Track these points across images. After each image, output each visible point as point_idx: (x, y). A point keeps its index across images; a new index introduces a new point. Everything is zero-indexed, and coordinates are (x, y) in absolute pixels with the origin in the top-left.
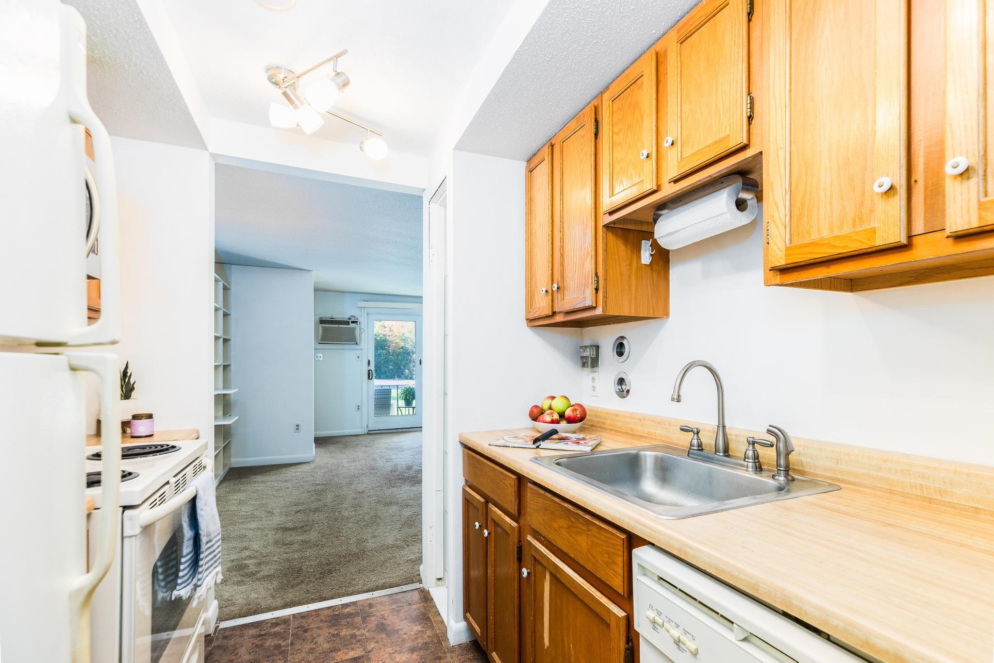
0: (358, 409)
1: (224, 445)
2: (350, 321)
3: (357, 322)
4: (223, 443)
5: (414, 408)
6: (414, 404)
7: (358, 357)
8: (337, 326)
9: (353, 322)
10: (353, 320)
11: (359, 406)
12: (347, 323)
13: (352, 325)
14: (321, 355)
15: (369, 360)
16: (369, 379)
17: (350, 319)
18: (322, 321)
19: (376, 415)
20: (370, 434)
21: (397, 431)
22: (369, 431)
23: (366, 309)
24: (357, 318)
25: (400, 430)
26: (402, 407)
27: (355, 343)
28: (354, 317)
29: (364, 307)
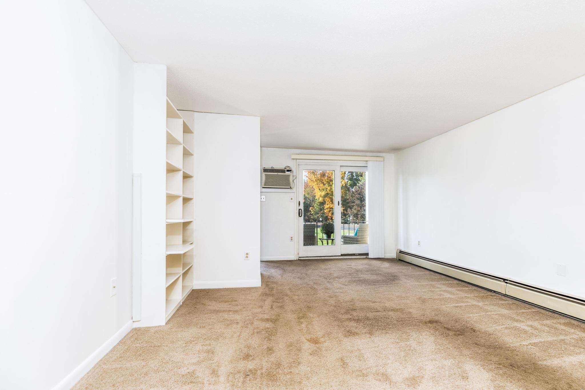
0: (292, 240)
1: (184, 271)
2: (286, 169)
3: (291, 170)
4: (183, 269)
5: (333, 240)
6: (332, 238)
7: (292, 199)
8: (276, 174)
9: (288, 171)
10: (288, 169)
11: (292, 238)
12: (283, 171)
13: (287, 173)
14: (264, 197)
15: (299, 201)
16: (300, 216)
17: (285, 168)
18: (265, 170)
19: (304, 245)
20: (301, 260)
21: (321, 258)
22: (299, 257)
23: (298, 161)
24: (291, 168)
25: (323, 258)
26: (323, 239)
27: (290, 187)
28: (289, 167)
29: (296, 159)
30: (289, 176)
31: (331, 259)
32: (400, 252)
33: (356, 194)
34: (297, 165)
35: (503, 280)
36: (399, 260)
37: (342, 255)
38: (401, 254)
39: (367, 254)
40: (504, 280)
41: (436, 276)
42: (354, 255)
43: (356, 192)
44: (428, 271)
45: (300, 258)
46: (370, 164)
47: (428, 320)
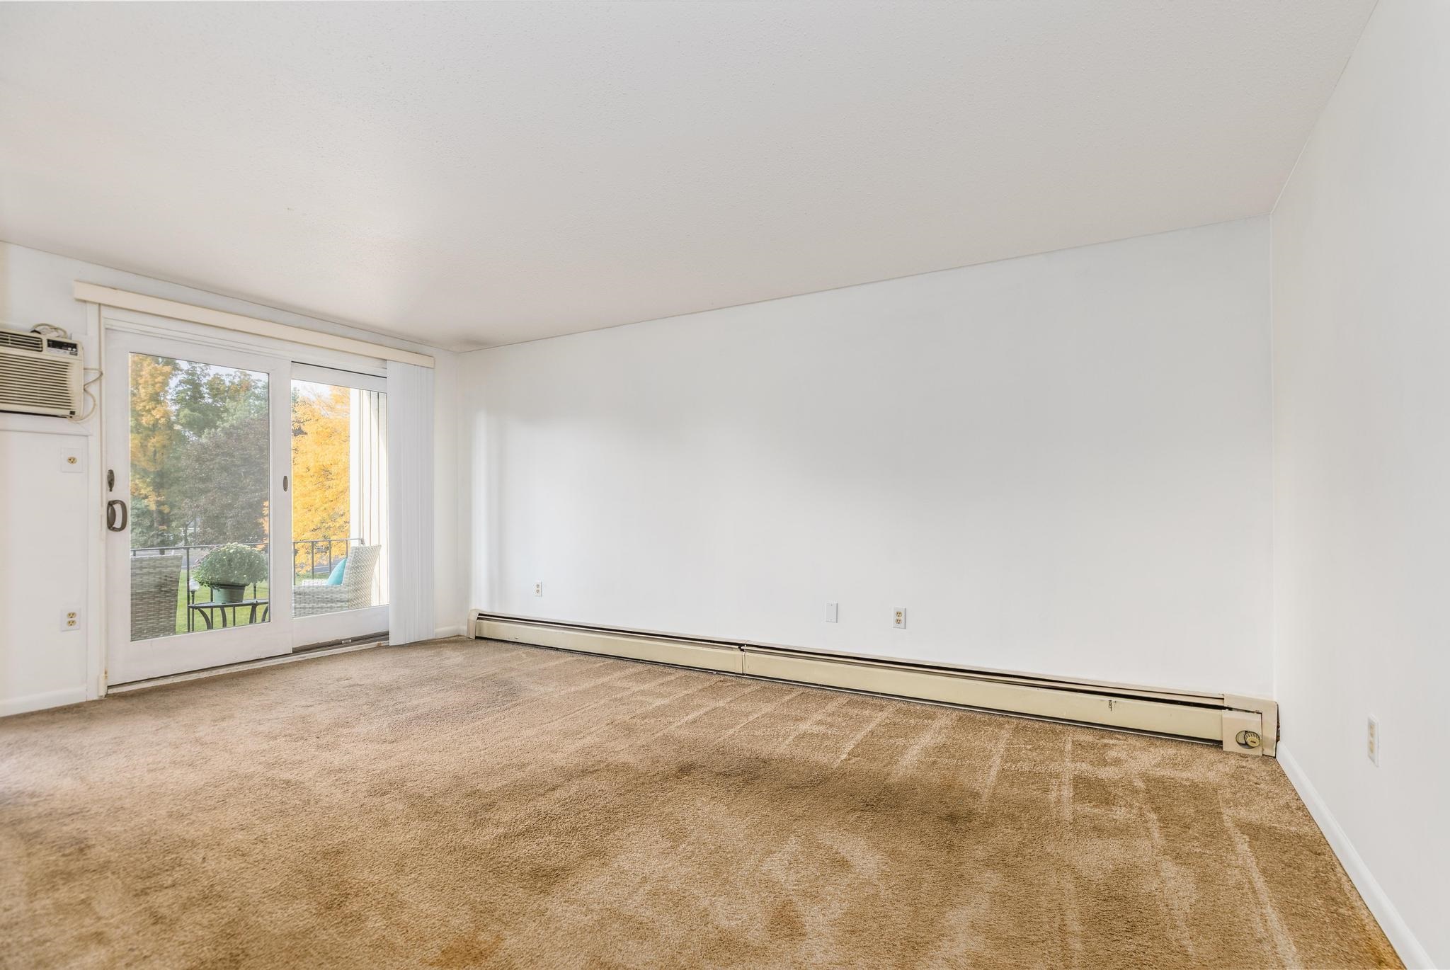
2: (44, 338)
3: (74, 346)
5: (254, 606)
7: (72, 460)
9: (54, 344)
10: (53, 337)
12: (32, 342)
13: (54, 354)
15: (111, 472)
16: (113, 529)
17: (38, 332)
19: (137, 634)
20: (115, 696)
21: (214, 673)
22: (109, 687)
23: (105, 312)
24: (69, 333)
25: (222, 672)
26: (212, 607)
27: (67, 412)
28: (56, 329)
29: (100, 304)
30: (64, 366)
31: (258, 669)
32: (478, 618)
33: (217, 455)
34: (103, 329)
35: (737, 647)
36: (477, 638)
37: (296, 651)
38: (482, 621)
39: (385, 635)
40: (740, 645)
41: (595, 663)
42: (337, 644)
43: (217, 446)
44: (567, 654)
45: (111, 691)
46: (392, 370)
47: (674, 768)
